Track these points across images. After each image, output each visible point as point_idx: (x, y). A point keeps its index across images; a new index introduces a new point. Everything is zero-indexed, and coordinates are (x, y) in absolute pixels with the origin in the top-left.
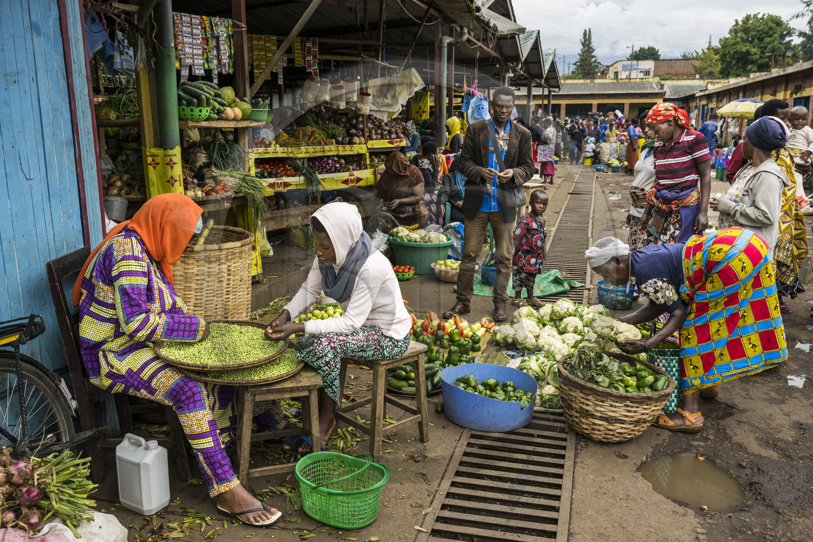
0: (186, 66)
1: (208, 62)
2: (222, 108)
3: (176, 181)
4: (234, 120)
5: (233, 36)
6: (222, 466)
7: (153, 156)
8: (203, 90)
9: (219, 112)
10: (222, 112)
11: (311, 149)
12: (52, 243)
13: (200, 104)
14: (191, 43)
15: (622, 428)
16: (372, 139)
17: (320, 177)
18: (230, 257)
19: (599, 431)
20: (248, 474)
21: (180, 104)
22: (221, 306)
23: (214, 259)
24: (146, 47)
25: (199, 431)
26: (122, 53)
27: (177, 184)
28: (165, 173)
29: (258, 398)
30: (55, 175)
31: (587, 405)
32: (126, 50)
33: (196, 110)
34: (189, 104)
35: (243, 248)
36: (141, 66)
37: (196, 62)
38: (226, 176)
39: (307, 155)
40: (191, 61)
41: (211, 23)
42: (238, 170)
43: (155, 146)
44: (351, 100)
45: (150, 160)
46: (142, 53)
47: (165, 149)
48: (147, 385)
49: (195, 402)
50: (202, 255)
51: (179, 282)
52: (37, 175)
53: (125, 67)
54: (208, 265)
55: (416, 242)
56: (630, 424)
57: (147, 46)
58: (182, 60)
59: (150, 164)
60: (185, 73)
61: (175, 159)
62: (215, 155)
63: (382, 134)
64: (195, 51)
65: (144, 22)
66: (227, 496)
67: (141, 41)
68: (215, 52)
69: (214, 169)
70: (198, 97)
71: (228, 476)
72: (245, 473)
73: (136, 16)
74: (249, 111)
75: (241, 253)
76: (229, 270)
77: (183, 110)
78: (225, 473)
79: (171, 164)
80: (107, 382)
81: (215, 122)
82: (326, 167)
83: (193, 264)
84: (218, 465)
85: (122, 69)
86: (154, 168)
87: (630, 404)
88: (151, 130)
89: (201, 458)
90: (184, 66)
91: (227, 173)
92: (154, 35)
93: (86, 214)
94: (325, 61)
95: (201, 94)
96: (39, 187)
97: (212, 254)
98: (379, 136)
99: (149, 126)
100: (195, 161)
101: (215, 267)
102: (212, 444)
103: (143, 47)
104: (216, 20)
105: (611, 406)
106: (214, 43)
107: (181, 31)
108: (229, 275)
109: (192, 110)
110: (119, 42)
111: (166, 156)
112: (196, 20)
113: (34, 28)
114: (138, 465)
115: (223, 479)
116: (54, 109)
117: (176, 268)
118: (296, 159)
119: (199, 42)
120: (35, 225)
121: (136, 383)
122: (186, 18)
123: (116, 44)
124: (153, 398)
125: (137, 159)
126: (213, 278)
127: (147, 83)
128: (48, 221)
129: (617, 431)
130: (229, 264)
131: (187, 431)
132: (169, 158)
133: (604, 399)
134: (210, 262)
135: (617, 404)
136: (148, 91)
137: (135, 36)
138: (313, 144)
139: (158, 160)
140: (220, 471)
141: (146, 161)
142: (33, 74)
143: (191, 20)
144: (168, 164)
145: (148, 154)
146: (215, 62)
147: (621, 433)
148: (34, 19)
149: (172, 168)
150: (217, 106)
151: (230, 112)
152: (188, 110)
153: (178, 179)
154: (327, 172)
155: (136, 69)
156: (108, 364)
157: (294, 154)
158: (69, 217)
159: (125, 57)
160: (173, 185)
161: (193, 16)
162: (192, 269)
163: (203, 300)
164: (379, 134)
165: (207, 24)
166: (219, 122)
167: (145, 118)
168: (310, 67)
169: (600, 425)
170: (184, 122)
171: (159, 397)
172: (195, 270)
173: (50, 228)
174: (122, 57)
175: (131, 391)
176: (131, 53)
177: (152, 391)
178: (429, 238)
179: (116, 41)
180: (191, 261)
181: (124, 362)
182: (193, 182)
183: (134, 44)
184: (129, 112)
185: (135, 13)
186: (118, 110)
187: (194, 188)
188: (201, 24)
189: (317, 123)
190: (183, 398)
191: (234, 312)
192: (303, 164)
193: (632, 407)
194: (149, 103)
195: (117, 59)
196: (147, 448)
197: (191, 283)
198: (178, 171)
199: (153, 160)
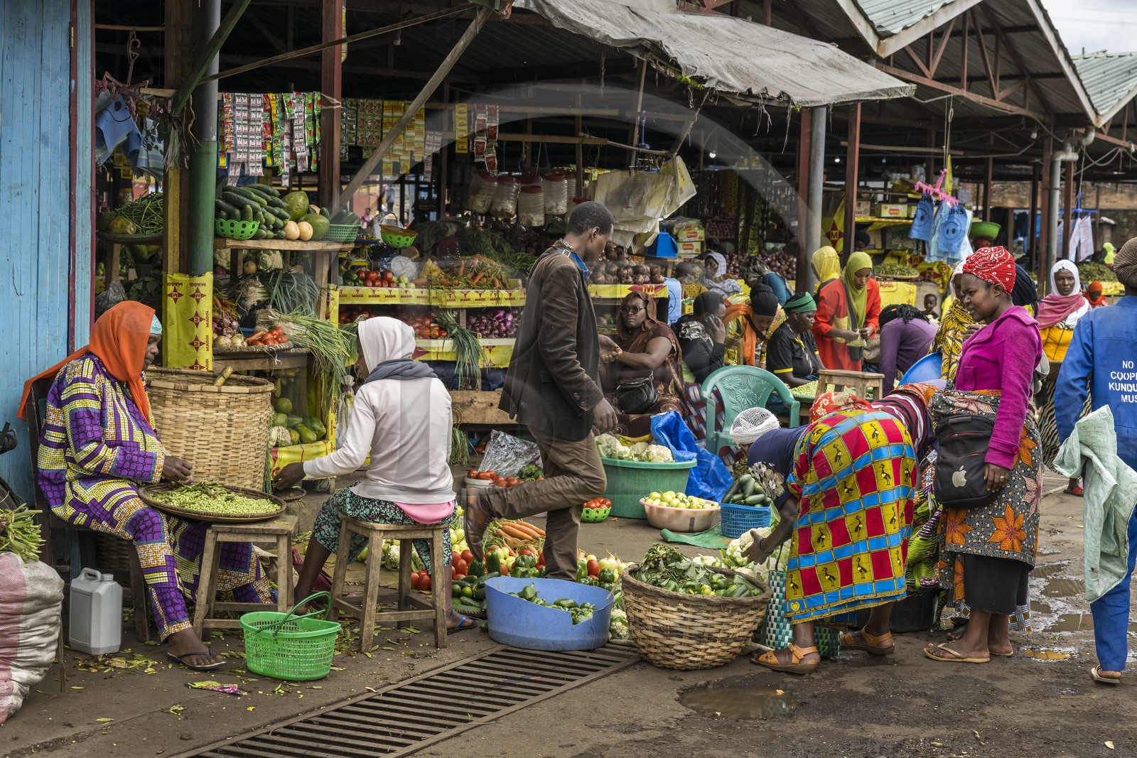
0: (238, 163)
1: (272, 156)
2: (280, 222)
3: (202, 319)
4: (299, 239)
5: (320, 116)
6: (174, 604)
7: (176, 284)
8: (250, 198)
9: (276, 228)
10: (282, 228)
11: (473, 294)
12: (34, 365)
13: (243, 217)
14: (248, 133)
15: (681, 644)
16: (596, 282)
17: (483, 342)
18: (232, 404)
19: (656, 647)
20: (203, 623)
21: (217, 216)
22: (216, 463)
23: (212, 404)
24: (180, 140)
25: (154, 564)
26: (149, 148)
27: (203, 324)
28: (188, 308)
29: (221, 538)
30: (45, 292)
31: (640, 611)
32: (156, 143)
33: (238, 225)
34: (230, 216)
35: (253, 396)
36: (171, 165)
37: (251, 157)
38: (287, 321)
39: (467, 304)
40: (245, 157)
41: (282, 102)
42: (307, 313)
43: (180, 272)
44: (555, 211)
45: (170, 289)
46: (175, 147)
47: (192, 276)
48: (109, 516)
49: (153, 533)
50: (198, 397)
51: (167, 427)
52: (28, 290)
53: (151, 166)
54: (203, 410)
55: (621, 458)
56: (690, 638)
57: (181, 138)
58: (232, 156)
59: (171, 295)
60: (234, 172)
61: (203, 290)
62: (275, 290)
63: (618, 273)
64: (252, 143)
65: (179, 110)
66: (176, 639)
67: (174, 134)
68: (286, 142)
69: (271, 311)
70: (242, 207)
71: (179, 616)
72: (199, 621)
73: (170, 102)
74: (325, 228)
75: (249, 401)
76: (230, 420)
77: (222, 224)
78: (176, 612)
79: (197, 296)
80: (71, 511)
81: (268, 241)
82: (499, 327)
83: (186, 406)
84: (170, 602)
85: (148, 168)
86: (175, 300)
87: (684, 608)
88: (177, 249)
89: (154, 594)
90: (233, 163)
91: (290, 317)
92: (190, 126)
93: (73, 338)
94: (510, 143)
95: (247, 204)
96: (29, 305)
97: (210, 396)
98: (611, 278)
99: (174, 245)
100: (244, 298)
101: (212, 414)
102: (166, 580)
103: (177, 141)
104: (291, 97)
105: (663, 610)
106: (286, 129)
107: (232, 118)
108: (230, 426)
109: (232, 225)
110: (148, 132)
111: (192, 285)
112: (257, 99)
113: (43, 139)
114: (90, 595)
115: (174, 620)
116: (53, 222)
117: (166, 409)
118: (445, 309)
119: (259, 130)
120: (19, 344)
121: (98, 513)
122: (241, 99)
123: (144, 135)
124: (113, 531)
125: (157, 289)
126: (208, 427)
127: (178, 187)
128: (33, 341)
129: (676, 647)
130: (230, 412)
131: (144, 565)
132: (195, 288)
133: (654, 601)
134: (206, 407)
135: (669, 608)
136: (178, 197)
137: (166, 126)
138: (480, 286)
139: (181, 290)
140: (171, 610)
141: (166, 290)
142: (36, 186)
143: (249, 101)
144: (193, 296)
145: (169, 281)
146: (286, 155)
147: (681, 652)
148: (43, 130)
149: (198, 301)
150: (272, 218)
151: (293, 228)
152: (227, 224)
153: (204, 317)
154: (500, 336)
155: (164, 170)
156: (73, 492)
157: (440, 300)
158: (55, 340)
159: (153, 152)
160: (197, 325)
161: (252, 95)
162: (185, 412)
163: (195, 453)
164: (613, 274)
165: (274, 105)
166: (276, 241)
167: (170, 233)
168: (481, 153)
169: (655, 639)
170: (221, 240)
171: (119, 530)
172: (187, 415)
173: (33, 348)
174: (150, 153)
175: (94, 525)
176: (161, 146)
177: (113, 523)
178: (648, 454)
179: (144, 132)
180: (184, 403)
181: (89, 491)
182: (230, 325)
183: (165, 137)
184: (152, 225)
185: (169, 99)
186: (139, 222)
187: (233, 335)
188: (264, 105)
189: (499, 249)
190: (142, 527)
191: (232, 473)
192: (457, 319)
193: (687, 612)
194: (177, 214)
195: (143, 156)
196: (102, 581)
197: (182, 429)
198: (206, 306)
199: (175, 290)
